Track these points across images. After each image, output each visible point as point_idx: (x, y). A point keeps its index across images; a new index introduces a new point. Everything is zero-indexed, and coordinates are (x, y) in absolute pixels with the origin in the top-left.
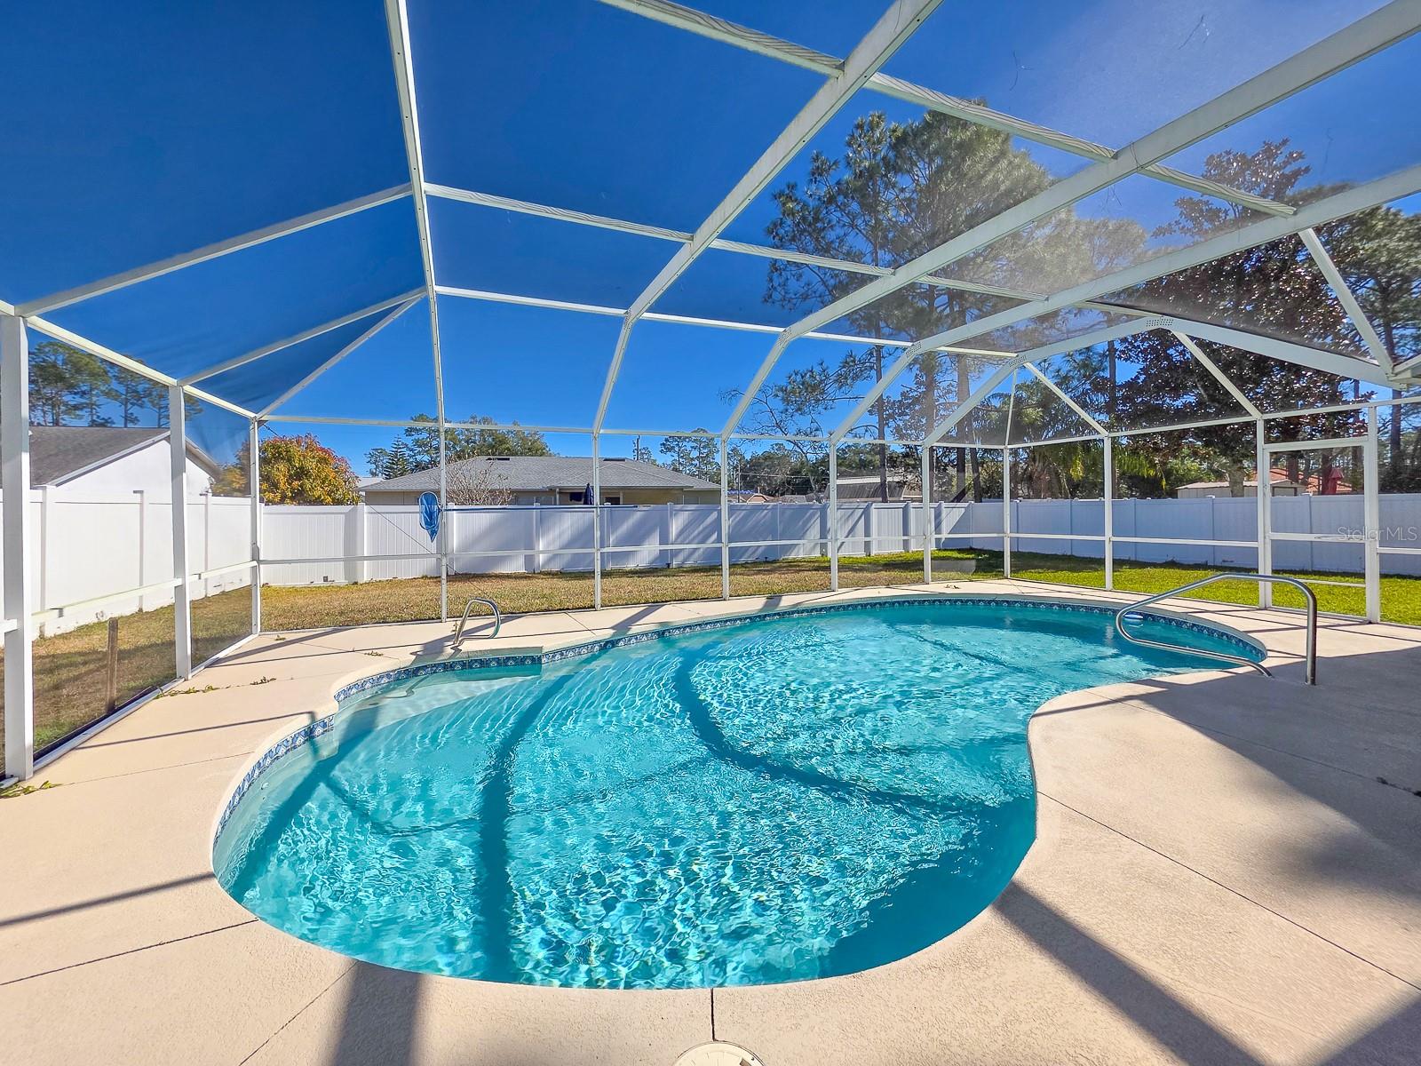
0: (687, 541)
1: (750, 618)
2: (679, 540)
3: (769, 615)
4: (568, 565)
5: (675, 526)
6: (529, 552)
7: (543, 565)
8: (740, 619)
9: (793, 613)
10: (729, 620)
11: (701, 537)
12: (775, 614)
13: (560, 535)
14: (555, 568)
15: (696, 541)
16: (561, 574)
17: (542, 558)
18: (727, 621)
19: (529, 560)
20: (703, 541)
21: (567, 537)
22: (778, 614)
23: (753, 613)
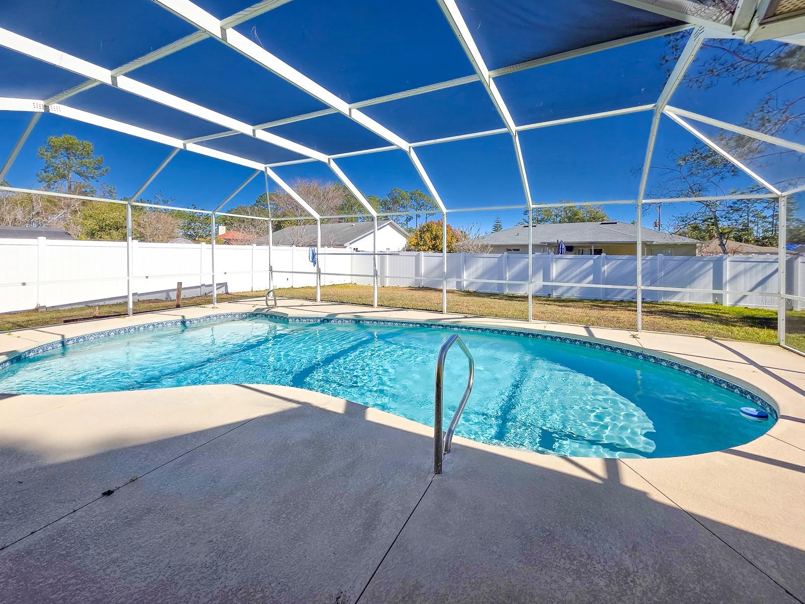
0: (566, 280)
1: (420, 324)
2: (559, 278)
3: (434, 325)
4: (481, 288)
5: (556, 269)
6: (459, 280)
7: (466, 287)
8: (413, 324)
9: (454, 327)
10: (404, 323)
11: (578, 278)
12: (439, 325)
13: (476, 270)
14: (471, 290)
15: (574, 280)
16: (476, 294)
17: (465, 283)
18: (403, 323)
19: (459, 284)
20: (579, 282)
21: (480, 271)
22: (442, 326)
23: (422, 322)
